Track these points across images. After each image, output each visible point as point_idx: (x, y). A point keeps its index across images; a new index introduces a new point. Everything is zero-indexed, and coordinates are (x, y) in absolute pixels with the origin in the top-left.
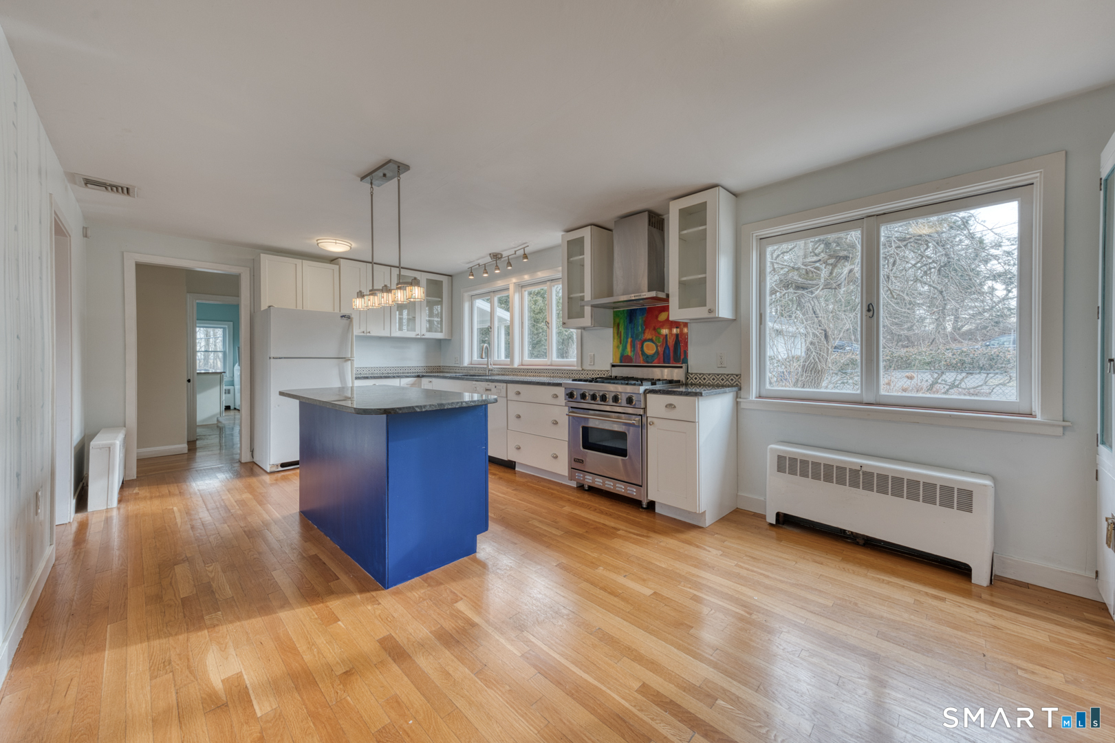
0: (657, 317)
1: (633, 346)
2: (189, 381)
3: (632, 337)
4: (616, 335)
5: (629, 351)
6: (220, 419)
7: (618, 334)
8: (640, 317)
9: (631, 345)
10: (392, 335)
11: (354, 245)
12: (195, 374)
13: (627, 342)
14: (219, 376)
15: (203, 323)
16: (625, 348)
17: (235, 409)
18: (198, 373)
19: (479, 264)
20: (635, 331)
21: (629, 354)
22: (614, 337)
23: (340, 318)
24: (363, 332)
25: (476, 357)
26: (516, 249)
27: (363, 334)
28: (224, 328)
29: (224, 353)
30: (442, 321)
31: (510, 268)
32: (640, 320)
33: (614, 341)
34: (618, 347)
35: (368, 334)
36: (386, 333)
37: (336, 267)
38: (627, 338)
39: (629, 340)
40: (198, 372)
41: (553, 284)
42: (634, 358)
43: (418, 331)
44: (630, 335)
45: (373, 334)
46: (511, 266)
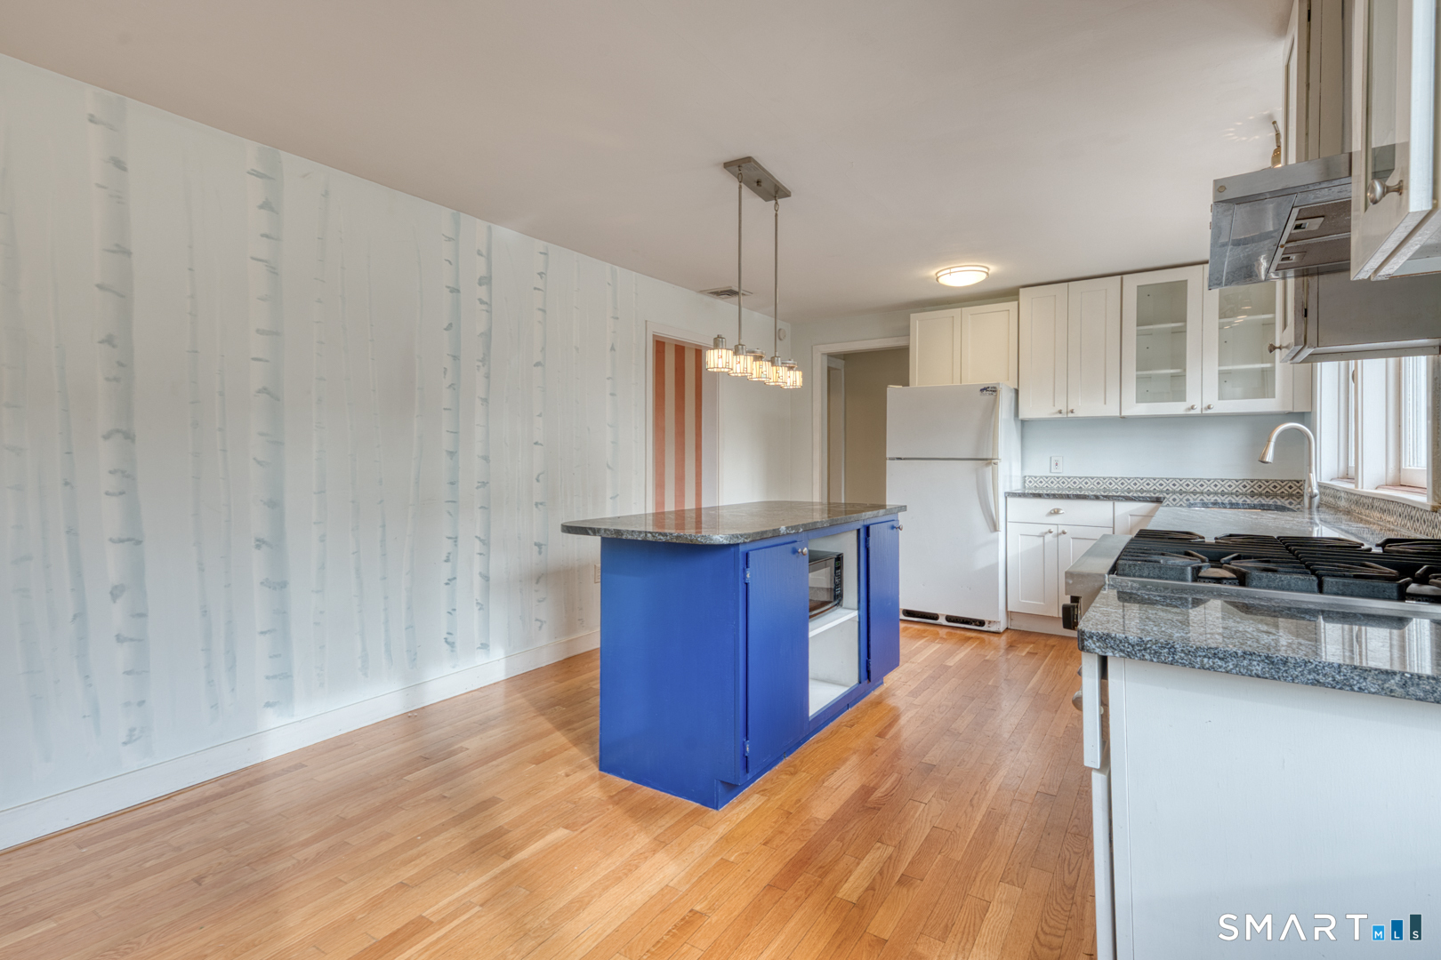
10: (1123, 414)
11: (993, 269)
24: (1060, 412)
27: (1060, 416)
35: (1070, 415)
36: (1112, 410)
45: (1080, 413)
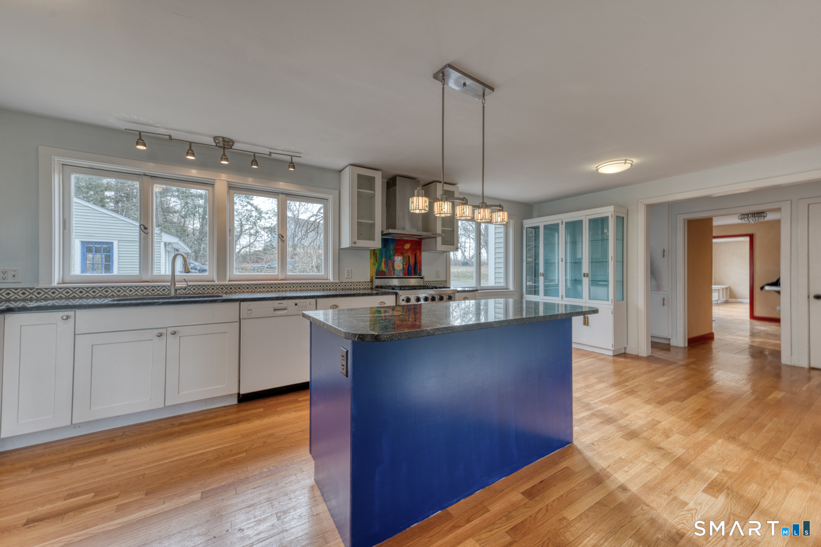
0: (403, 246)
1: (386, 264)
3: (385, 257)
4: (372, 255)
5: (383, 267)
7: (374, 254)
8: (392, 245)
9: (385, 263)
13: (382, 261)
16: (380, 265)
20: (388, 254)
21: (384, 269)
22: (371, 257)
25: (76, 269)
26: (272, 151)
31: (255, 167)
32: (392, 246)
33: (370, 259)
34: (374, 264)
38: (382, 258)
39: (384, 260)
41: (288, 198)
42: (387, 272)
44: (384, 257)
46: (257, 166)
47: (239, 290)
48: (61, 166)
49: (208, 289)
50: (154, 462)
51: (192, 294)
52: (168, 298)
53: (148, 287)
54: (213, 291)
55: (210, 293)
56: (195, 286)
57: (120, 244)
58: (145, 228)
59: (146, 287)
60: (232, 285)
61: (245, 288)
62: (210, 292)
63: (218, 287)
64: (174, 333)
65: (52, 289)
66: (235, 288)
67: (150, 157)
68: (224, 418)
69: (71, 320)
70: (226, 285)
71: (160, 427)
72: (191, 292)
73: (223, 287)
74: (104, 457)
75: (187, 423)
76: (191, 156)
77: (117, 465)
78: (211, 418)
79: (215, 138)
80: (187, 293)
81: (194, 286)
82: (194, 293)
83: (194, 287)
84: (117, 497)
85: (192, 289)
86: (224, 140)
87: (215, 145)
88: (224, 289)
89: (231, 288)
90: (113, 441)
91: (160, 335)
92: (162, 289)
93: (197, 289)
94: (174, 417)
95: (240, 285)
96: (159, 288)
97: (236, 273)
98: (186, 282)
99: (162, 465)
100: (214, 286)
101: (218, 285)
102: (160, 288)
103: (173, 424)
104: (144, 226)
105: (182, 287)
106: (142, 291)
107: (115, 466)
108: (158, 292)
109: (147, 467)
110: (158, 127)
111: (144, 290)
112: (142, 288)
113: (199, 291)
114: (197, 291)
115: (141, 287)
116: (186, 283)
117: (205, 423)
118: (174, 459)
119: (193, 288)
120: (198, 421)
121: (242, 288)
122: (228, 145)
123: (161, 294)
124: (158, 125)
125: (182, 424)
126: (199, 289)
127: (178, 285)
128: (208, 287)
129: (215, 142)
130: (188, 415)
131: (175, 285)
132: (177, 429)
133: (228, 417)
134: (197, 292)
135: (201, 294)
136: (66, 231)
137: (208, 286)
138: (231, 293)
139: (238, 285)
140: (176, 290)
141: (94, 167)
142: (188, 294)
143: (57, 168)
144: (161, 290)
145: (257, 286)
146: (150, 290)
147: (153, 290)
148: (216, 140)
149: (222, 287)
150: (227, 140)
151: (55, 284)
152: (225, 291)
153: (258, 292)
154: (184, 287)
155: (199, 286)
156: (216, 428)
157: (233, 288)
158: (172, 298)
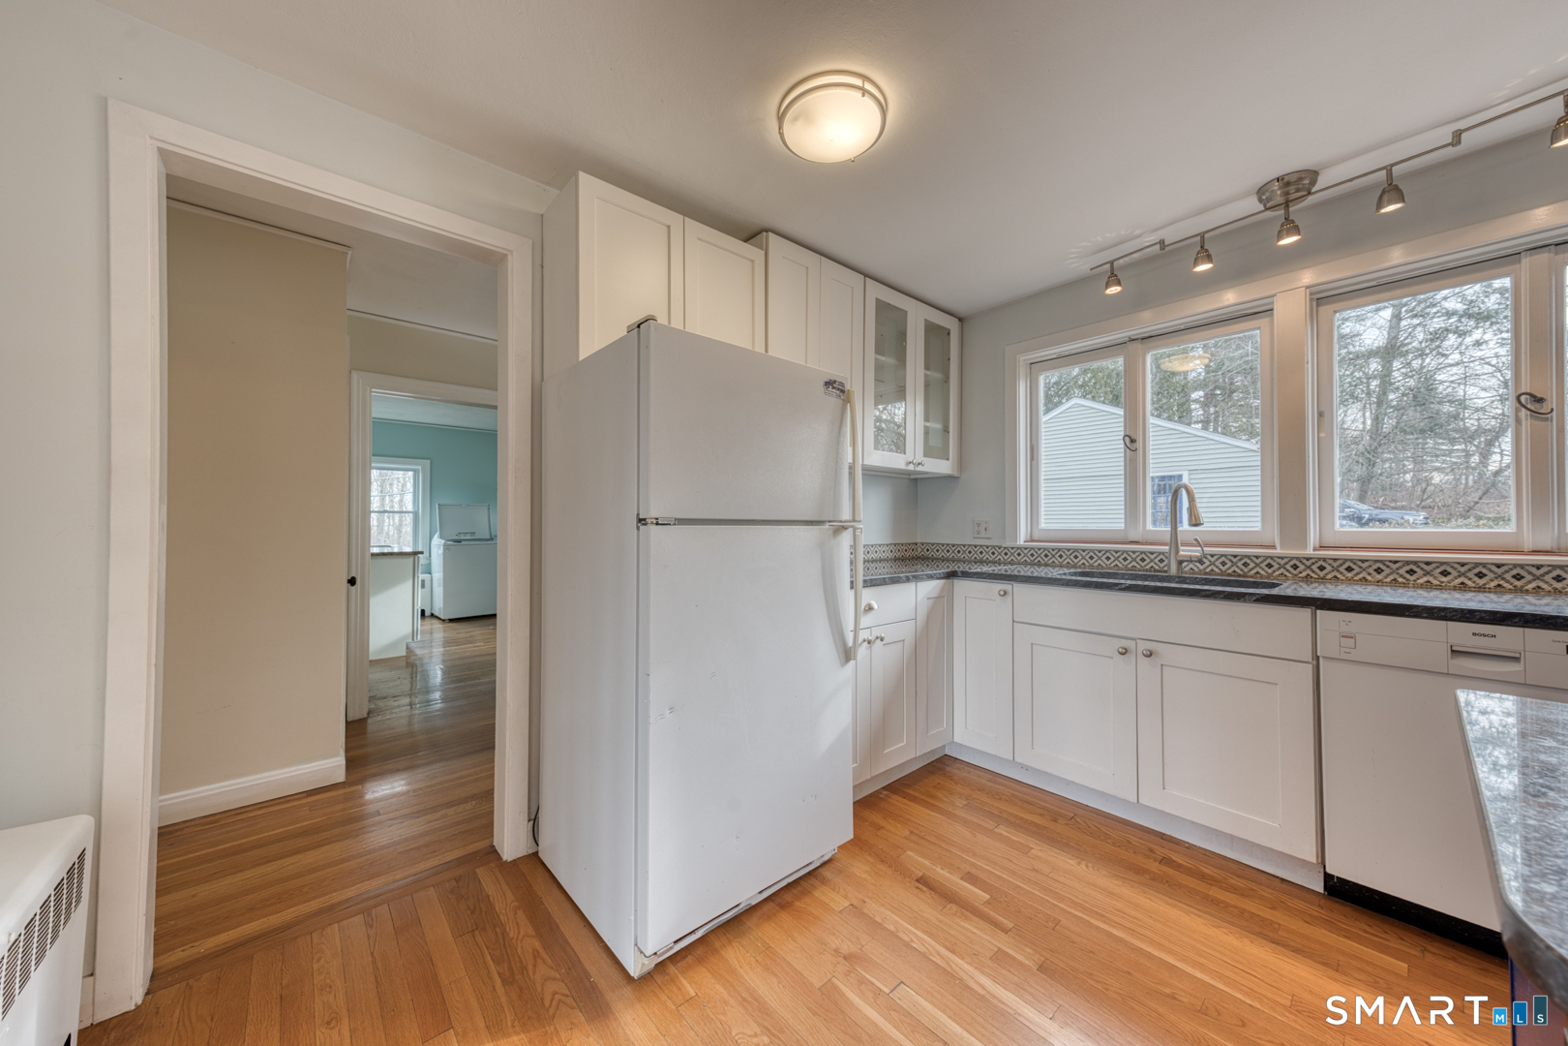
2: (352, 582)
6: (413, 645)
12: (368, 557)
14: (412, 559)
15: (384, 462)
17: (432, 615)
18: (373, 555)
19: (1162, 243)
23: (821, 388)
26: (1462, 124)
28: (415, 471)
29: (416, 514)
30: (946, 430)
31: (1392, 208)
37: (757, 254)
40: (375, 550)
43: (909, 456)
46: (1401, 200)
47: (1350, 575)
48: (1028, 367)
49: (1257, 565)
50: (1084, 909)
51: (1219, 574)
52: (1162, 579)
53: (1134, 552)
54: (1270, 571)
55: (1262, 577)
56: (1225, 556)
57: (1192, 477)
58: (1133, 441)
59: (1131, 554)
60: (1325, 560)
61: (1371, 570)
62: (1262, 572)
63: (1282, 562)
64: (1150, 654)
65: (1018, 548)
66: (1335, 569)
67: (1138, 302)
68: (1266, 913)
69: (1009, 598)
70: (1308, 559)
71: (1129, 842)
72: (1216, 570)
73: (1299, 564)
74: (1032, 842)
75: (1178, 867)
76: (1203, 263)
77: (1036, 871)
78: (1234, 890)
79: (1261, 192)
80: (1208, 570)
81: (1222, 556)
82: (1222, 573)
83: (1223, 559)
84: (1006, 931)
85: (1217, 563)
86: (1284, 181)
87: (1261, 207)
88: (1302, 567)
89: (1322, 568)
90: (1055, 821)
91: (1124, 652)
92: (1159, 558)
93: (1229, 564)
94: (1162, 836)
95: (1351, 561)
96: (1152, 557)
97: (1342, 528)
98: (1200, 546)
99: (1091, 925)
100: (1272, 558)
101: (1282, 558)
102: (1155, 555)
103: (1151, 850)
104: (1130, 437)
105: (1191, 557)
106: (1125, 559)
107: (1034, 870)
108: (1152, 564)
109: (1069, 909)
110: (1139, 236)
111: (1128, 557)
112: (1125, 555)
113: (1234, 568)
114: (1229, 568)
115: (1124, 552)
116: (1200, 549)
117: (1215, 892)
118: (1116, 932)
119: (1221, 560)
120: (1202, 877)
121: (1357, 569)
122: (1298, 190)
123: (1157, 568)
124: (1137, 232)
125: (1166, 861)
126: (1234, 564)
127: (1185, 552)
128: (1258, 561)
129: (1260, 200)
130: (1191, 847)
131: (1177, 552)
132: (1154, 866)
133: (1278, 917)
134: (1230, 571)
135: (1239, 576)
136: (1034, 462)
137: (1257, 557)
138: (1322, 580)
139: (1346, 560)
140: (1180, 562)
141: (1063, 354)
142: (1209, 574)
143: (1022, 371)
144: (1156, 561)
145: (1412, 568)
146: (1138, 559)
147: (1143, 560)
148: (1264, 194)
149: (1296, 563)
150: (1293, 178)
151: (1021, 541)
152: (1304, 574)
153: (1421, 586)
154: (1197, 557)
155: (1235, 556)
156: (1233, 924)
157: (1329, 568)
158: (1169, 579)
